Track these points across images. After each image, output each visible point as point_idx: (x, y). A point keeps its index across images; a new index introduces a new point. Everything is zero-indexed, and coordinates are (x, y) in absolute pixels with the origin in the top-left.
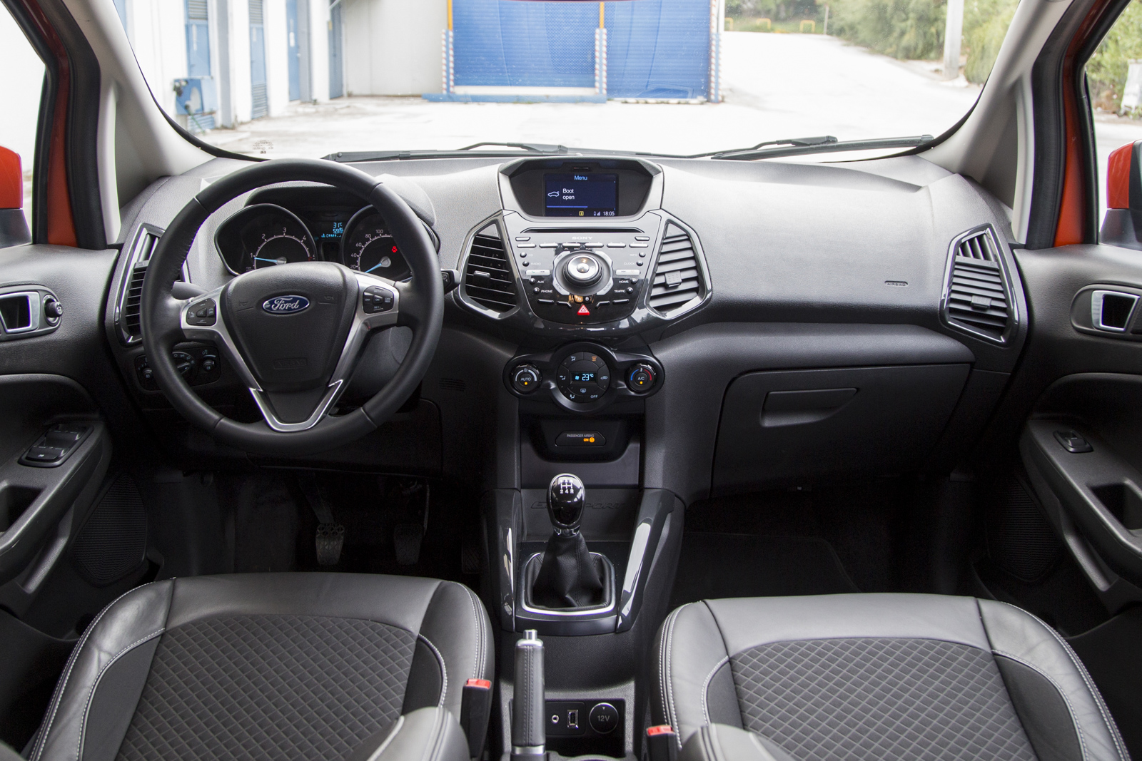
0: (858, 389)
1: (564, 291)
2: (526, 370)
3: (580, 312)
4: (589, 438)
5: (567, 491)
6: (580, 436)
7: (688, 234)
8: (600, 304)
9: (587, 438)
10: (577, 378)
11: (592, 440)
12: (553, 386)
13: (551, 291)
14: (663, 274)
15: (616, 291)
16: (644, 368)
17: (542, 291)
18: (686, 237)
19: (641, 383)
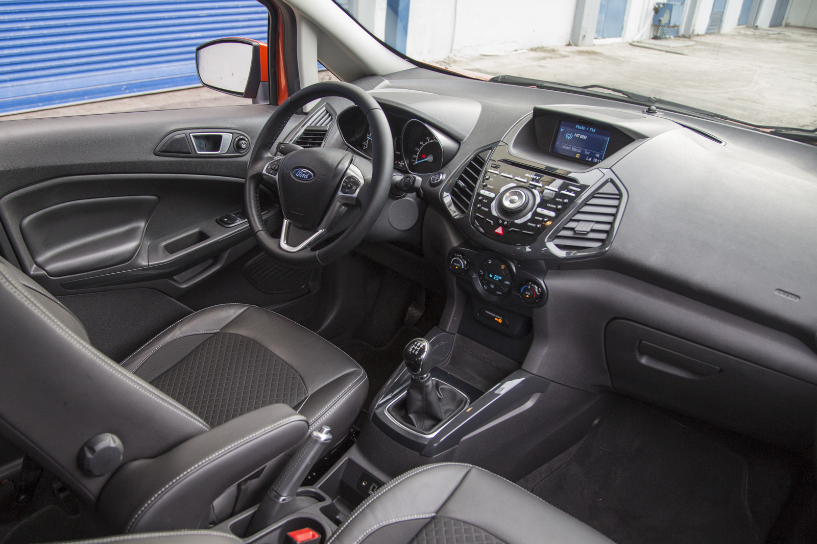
0: (721, 370)
1: (495, 213)
2: (458, 259)
3: (496, 231)
4: (499, 319)
5: (413, 352)
6: (494, 315)
7: (620, 194)
8: (512, 230)
9: (497, 318)
10: (491, 276)
11: (500, 321)
12: (475, 276)
13: (487, 210)
14: (578, 221)
15: (529, 224)
16: (531, 287)
17: (482, 208)
18: (618, 197)
19: (528, 296)
